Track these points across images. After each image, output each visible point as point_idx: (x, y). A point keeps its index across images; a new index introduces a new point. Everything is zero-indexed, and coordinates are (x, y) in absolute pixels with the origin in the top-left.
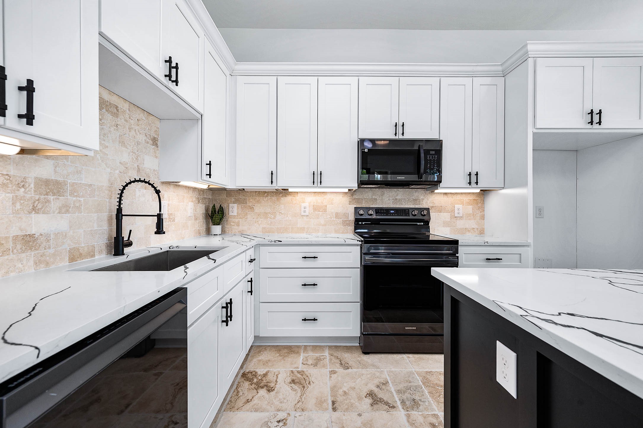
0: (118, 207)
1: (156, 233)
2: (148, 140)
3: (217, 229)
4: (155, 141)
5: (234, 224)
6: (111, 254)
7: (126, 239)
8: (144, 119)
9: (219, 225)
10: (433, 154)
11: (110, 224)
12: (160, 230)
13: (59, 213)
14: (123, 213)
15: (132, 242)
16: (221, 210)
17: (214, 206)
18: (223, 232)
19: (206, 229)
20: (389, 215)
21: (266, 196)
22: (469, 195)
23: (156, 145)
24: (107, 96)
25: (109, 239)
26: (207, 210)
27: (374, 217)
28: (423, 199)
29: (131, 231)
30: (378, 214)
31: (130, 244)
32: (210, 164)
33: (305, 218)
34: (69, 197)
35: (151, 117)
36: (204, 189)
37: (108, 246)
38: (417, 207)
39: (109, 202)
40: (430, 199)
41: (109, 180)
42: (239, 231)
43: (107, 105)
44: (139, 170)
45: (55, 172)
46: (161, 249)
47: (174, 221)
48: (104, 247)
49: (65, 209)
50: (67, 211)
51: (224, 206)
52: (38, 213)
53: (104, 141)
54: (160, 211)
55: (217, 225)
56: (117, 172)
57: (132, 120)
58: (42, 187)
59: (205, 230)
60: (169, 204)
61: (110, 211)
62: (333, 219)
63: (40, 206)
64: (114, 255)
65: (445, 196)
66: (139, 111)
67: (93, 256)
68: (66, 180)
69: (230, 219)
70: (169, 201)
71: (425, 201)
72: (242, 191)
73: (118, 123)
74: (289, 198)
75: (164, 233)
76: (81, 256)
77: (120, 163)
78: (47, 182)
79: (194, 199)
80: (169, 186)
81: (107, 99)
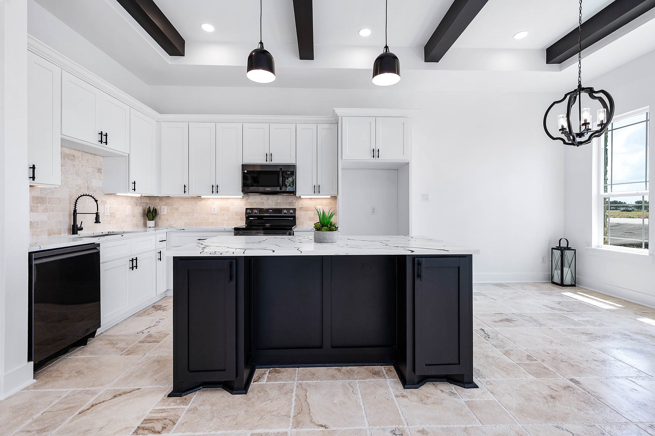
0: (74, 209)
1: (95, 223)
2: (95, 170)
3: (151, 223)
4: (99, 170)
5: (164, 220)
6: (70, 234)
7: (79, 226)
8: (92, 159)
9: (153, 220)
10: (289, 174)
11: (70, 218)
12: (97, 221)
13: (43, 212)
14: (77, 213)
15: (83, 228)
16: (155, 211)
17: (149, 207)
18: (156, 225)
19: (144, 223)
20: (268, 213)
21: (187, 201)
22: (326, 200)
23: (101, 172)
24: (67, 151)
25: (69, 226)
26: (144, 211)
27: (258, 214)
28: (295, 202)
29: (82, 222)
30: (261, 213)
31: (81, 229)
32: (135, 183)
33: (214, 216)
34: (48, 204)
35: (96, 157)
36: (139, 197)
37: (69, 229)
38: (291, 207)
39: (70, 207)
40: (300, 202)
41: (69, 195)
42: (168, 225)
43: (68, 156)
44: (88, 188)
45: (41, 193)
46: (102, 233)
47: (115, 217)
48: (66, 230)
49: (46, 210)
50: (47, 211)
51: (158, 208)
52: (33, 212)
53: (66, 175)
54: (98, 211)
55: (151, 220)
56: (74, 190)
57: (83, 161)
58: (35, 200)
59: (142, 224)
60: (110, 207)
61: (70, 211)
62: (234, 216)
63: (34, 209)
64: (72, 234)
65: (311, 200)
66: (88, 155)
67: (60, 234)
68: (46, 196)
69: (162, 217)
70: (111, 205)
71: (297, 204)
72: (168, 197)
73: (75, 164)
74: (203, 202)
75: (100, 222)
76: (54, 233)
77: (76, 185)
78: (37, 198)
79: (132, 203)
80: (111, 196)
81: (68, 153)
